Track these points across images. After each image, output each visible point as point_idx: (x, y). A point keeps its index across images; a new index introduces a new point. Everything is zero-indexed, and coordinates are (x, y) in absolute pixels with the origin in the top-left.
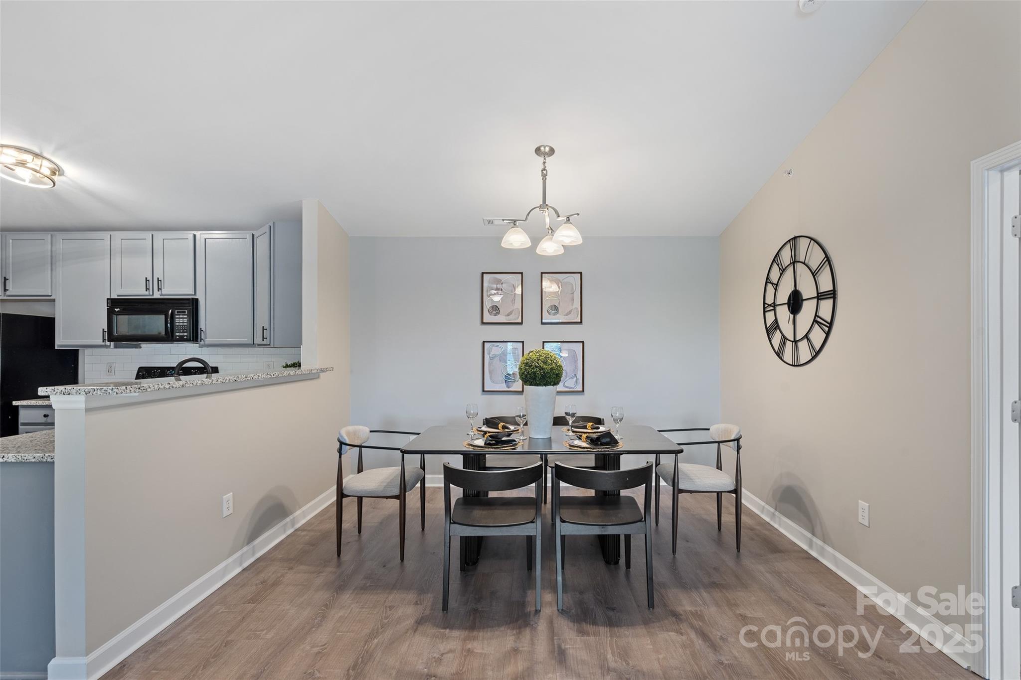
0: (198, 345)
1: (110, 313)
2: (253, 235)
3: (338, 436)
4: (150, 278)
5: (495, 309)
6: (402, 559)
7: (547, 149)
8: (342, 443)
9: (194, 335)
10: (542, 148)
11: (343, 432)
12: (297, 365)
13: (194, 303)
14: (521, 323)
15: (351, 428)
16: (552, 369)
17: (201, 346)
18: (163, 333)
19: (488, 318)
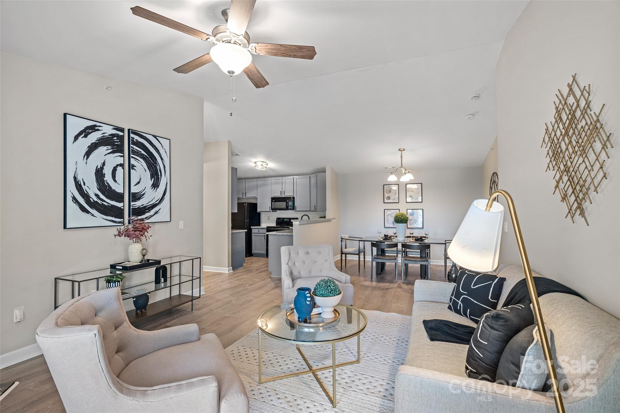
0: (294, 211)
1: (272, 201)
2: (310, 177)
3: (340, 237)
4: (281, 191)
5: (389, 198)
6: (359, 272)
7: (402, 149)
8: (342, 239)
9: (293, 208)
10: (401, 149)
11: (342, 236)
12: (325, 217)
13: (294, 198)
14: (399, 203)
15: (343, 235)
16: (404, 218)
17: (295, 211)
18: (285, 208)
19: (386, 201)
